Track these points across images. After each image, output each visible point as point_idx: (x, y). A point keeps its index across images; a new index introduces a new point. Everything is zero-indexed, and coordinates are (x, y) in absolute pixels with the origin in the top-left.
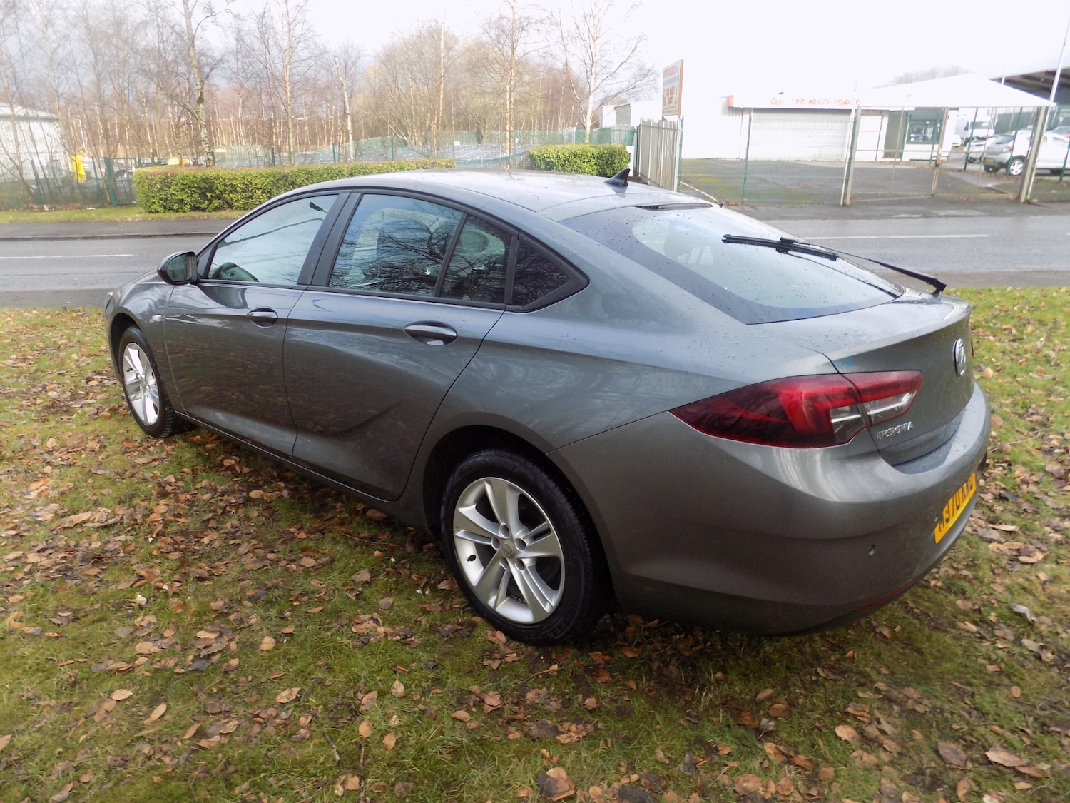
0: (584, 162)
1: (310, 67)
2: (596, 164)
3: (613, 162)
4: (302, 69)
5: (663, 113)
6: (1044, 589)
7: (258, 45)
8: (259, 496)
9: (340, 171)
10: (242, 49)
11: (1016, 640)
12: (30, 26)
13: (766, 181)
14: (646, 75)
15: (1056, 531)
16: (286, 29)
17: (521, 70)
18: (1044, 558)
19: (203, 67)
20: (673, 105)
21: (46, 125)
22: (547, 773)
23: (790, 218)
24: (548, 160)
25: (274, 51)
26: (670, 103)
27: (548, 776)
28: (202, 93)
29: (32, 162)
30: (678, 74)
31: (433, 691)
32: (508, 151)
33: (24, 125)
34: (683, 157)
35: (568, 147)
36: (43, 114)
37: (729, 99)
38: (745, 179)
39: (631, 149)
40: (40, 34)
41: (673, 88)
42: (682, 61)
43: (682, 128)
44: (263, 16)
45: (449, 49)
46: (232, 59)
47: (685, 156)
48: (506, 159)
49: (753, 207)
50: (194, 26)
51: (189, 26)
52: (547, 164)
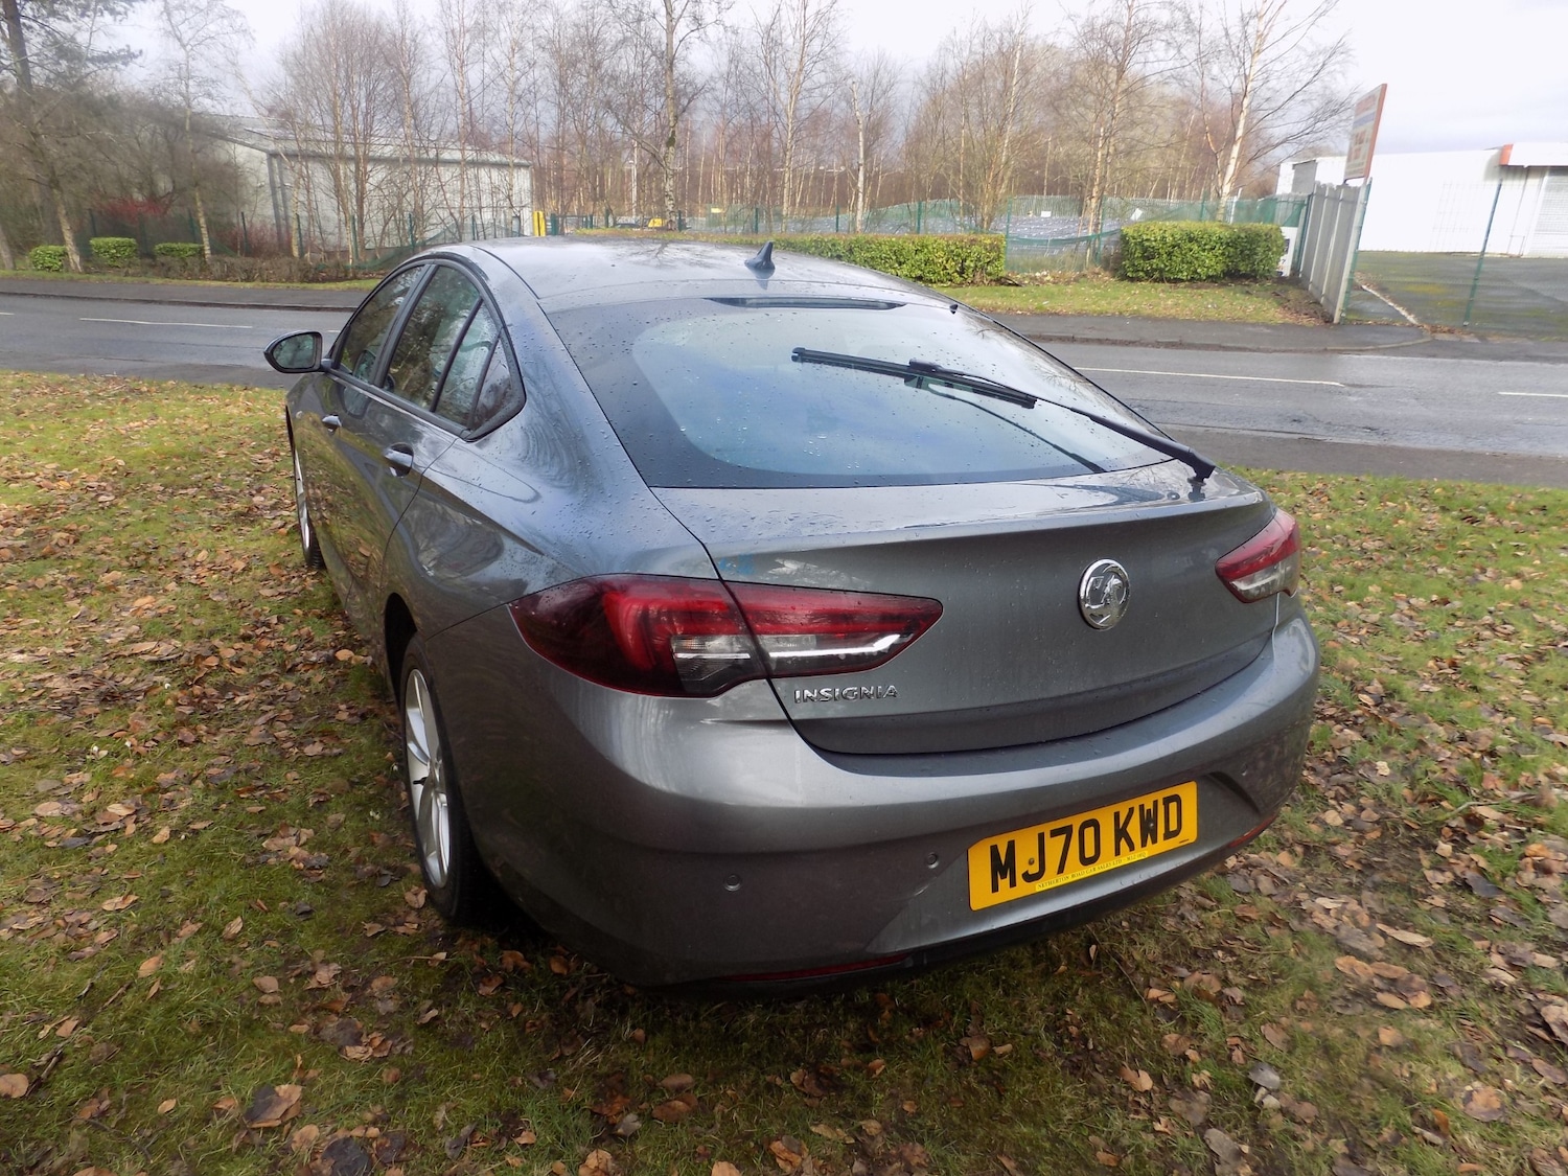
0: (1204, 250)
1: (826, 97)
2: (1223, 254)
3: (1253, 252)
4: (816, 99)
5: (1346, 173)
6: (1368, 1058)
7: (760, 68)
8: (346, 658)
9: (834, 245)
10: (736, 74)
11: (1201, 1125)
12: (496, 52)
13: (1533, 293)
14: (1335, 112)
15: (1513, 966)
16: (798, 46)
17: (1132, 104)
18: (1431, 1007)
19: (681, 98)
20: (1359, 160)
21: (495, 173)
22: (277, 1089)
23: (1546, 359)
24: (1147, 244)
25: (781, 77)
26: (1356, 158)
27: (275, 1092)
28: (674, 132)
29: (473, 219)
30: (1374, 110)
31: (267, 942)
32: (1091, 229)
33: (471, 172)
34: (1361, 248)
35: (1183, 224)
36: (496, 158)
37: (1505, 151)
38: (1474, 287)
39: (1290, 233)
40: (506, 62)
41: (1364, 132)
42: (1384, 87)
43: (1367, 199)
44: (770, 28)
45: (1025, 71)
46: (720, 85)
47: (1366, 245)
48: (1088, 239)
49: (1482, 338)
50: (676, 42)
51: (669, 44)
52: (1145, 250)
